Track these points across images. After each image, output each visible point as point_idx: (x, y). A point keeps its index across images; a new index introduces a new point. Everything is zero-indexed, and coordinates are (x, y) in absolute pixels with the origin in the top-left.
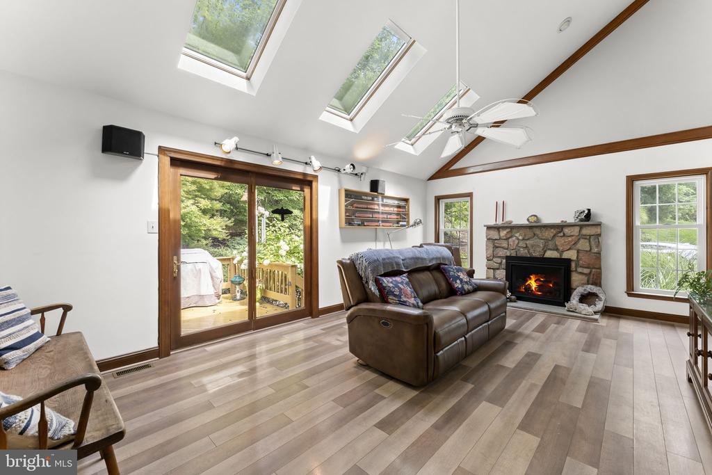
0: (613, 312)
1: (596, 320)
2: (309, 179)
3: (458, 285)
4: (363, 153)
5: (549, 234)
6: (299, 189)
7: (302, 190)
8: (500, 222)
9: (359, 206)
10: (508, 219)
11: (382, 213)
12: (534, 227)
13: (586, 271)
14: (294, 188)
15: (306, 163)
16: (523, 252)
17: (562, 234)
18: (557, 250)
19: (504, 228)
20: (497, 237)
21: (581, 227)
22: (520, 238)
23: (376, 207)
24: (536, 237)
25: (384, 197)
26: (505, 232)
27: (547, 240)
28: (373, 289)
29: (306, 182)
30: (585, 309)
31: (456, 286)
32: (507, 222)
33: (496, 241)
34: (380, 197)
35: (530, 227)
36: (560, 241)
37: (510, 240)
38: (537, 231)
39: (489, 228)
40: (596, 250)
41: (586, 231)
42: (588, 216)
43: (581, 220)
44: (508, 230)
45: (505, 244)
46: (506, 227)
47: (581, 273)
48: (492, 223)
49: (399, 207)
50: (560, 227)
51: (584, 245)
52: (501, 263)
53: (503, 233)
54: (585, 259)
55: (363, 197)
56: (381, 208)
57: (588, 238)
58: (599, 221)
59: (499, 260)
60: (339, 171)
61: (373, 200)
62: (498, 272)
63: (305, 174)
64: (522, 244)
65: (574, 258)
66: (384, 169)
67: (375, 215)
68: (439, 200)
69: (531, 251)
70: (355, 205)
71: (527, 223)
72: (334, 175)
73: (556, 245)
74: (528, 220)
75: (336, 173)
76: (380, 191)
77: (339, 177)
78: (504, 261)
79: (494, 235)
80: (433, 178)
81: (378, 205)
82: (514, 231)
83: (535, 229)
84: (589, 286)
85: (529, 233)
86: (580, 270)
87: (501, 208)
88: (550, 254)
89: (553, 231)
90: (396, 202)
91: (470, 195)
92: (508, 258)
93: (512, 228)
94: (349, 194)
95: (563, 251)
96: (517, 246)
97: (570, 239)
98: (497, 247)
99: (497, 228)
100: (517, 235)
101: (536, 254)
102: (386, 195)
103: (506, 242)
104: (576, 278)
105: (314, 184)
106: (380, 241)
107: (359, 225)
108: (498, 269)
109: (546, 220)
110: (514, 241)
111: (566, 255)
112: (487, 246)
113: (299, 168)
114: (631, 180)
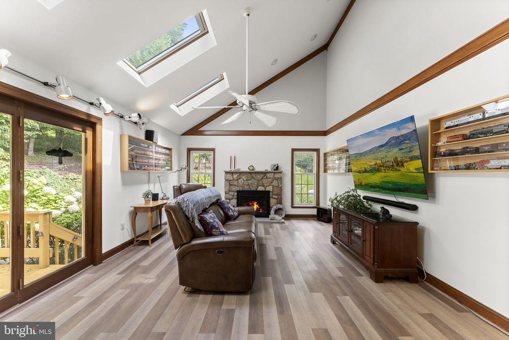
0: (288, 217)
1: (284, 223)
2: (93, 120)
3: (231, 213)
4: (143, 105)
5: (259, 177)
6: (81, 130)
7: (84, 131)
8: (233, 169)
9: (139, 152)
10: (237, 167)
11: (155, 159)
12: (252, 173)
13: (276, 197)
14: (75, 128)
15: (91, 104)
16: (246, 188)
17: (266, 177)
18: (263, 186)
19: (236, 173)
20: (231, 179)
21: (274, 173)
22: (245, 179)
23: (151, 154)
24: (253, 179)
25: (157, 146)
26: (236, 176)
27: (258, 180)
28: (198, 226)
29: (90, 123)
30: (278, 218)
31: (230, 214)
32: (237, 170)
33: (231, 181)
34: (154, 146)
35: (251, 173)
36: (265, 181)
37: (239, 180)
38: (254, 175)
39: (227, 173)
40: (280, 186)
41: (277, 176)
42: (277, 167)
43: (274, 170)
44: (238, 174)
45: (236, 183)
46: (237, 173)
47: (274, 198)
48: (228, 169)
49: (166, 154)
50: (265, 173)
51: (275, 183)
52: (233, 195)
53: (235, 176)
54: (276, 190)
55: (142, 144)
56: (154, 155)
57: (277, 179)
58: (282, 170)
59: (232, 193)
60: (122, 117)
61: (148, 147)
62: (232, 201)
63: (89, 115)
64: (246, 183)
65: (271, 190)
66: (155, 122)
67: (151, 161)
68: (190, 151)
69: (251, 187)
70: (135, 151)
71: (248, 170)
72: (116, 120)
73: (263, 183)
74: (249, 168)
75: (118, 119)
76: (154, 140)
77: (121, 123)
78: (236, 194)
79: (230, 177)
80: (185, 134)
81: (152, 152)
82: (242, 175)
83: (252, 174)
84: (278, 205)
85: (250, 176)
86: (274, 196)
87: (233, 160)
88: (260, 188)
89: (262, 175)
90: (164, 151)
91: (213, 150)
92: (238, 192)
93: (241, 173)
94: (132, 140)
95: (266, 187)
96: (243, 184)
97: (269, 180)
98: (231, 185)
99: (232, 173)
100: (243, 177)
101: (253, 189)
102: (158, 144)
103: (237, 182)
104: (273, 201)
105: (98, 127)
106: (151, 183)
107: (138, 169)
108: (232, 199)
109: (258, 169)
110: (241, 181)
111: (268, 189)
112: (225, 184)
113: (83, 108)
114: (293, 150)
